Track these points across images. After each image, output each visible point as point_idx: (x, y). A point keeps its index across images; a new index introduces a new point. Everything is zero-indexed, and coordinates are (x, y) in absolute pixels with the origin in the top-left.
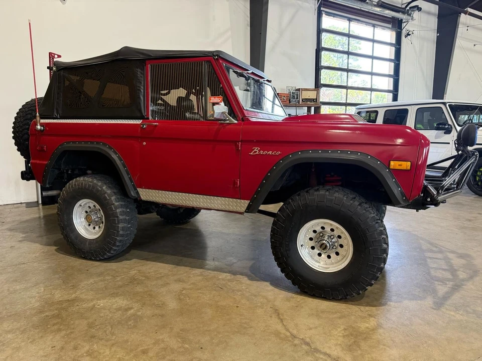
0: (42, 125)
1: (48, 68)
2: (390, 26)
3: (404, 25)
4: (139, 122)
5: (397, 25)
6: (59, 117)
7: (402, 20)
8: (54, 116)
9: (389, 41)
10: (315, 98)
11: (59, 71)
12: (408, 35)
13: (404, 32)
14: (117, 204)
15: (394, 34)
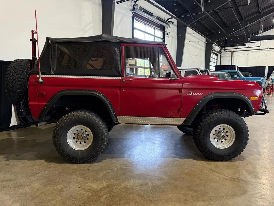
0: (42, 78)
1: (31, 40)
2: (160, 29)
3: (166, 29)
4: (120, 78)
5: (163, 29)
6: (54, 73)
7: (165, 27)
8: (51, 73)
9: (159, 36)
10: (135, 64)
11: (54, 44)
12: (168, 34)
13: (166, 33)
14: (103, 126)
15: (162, 33)
